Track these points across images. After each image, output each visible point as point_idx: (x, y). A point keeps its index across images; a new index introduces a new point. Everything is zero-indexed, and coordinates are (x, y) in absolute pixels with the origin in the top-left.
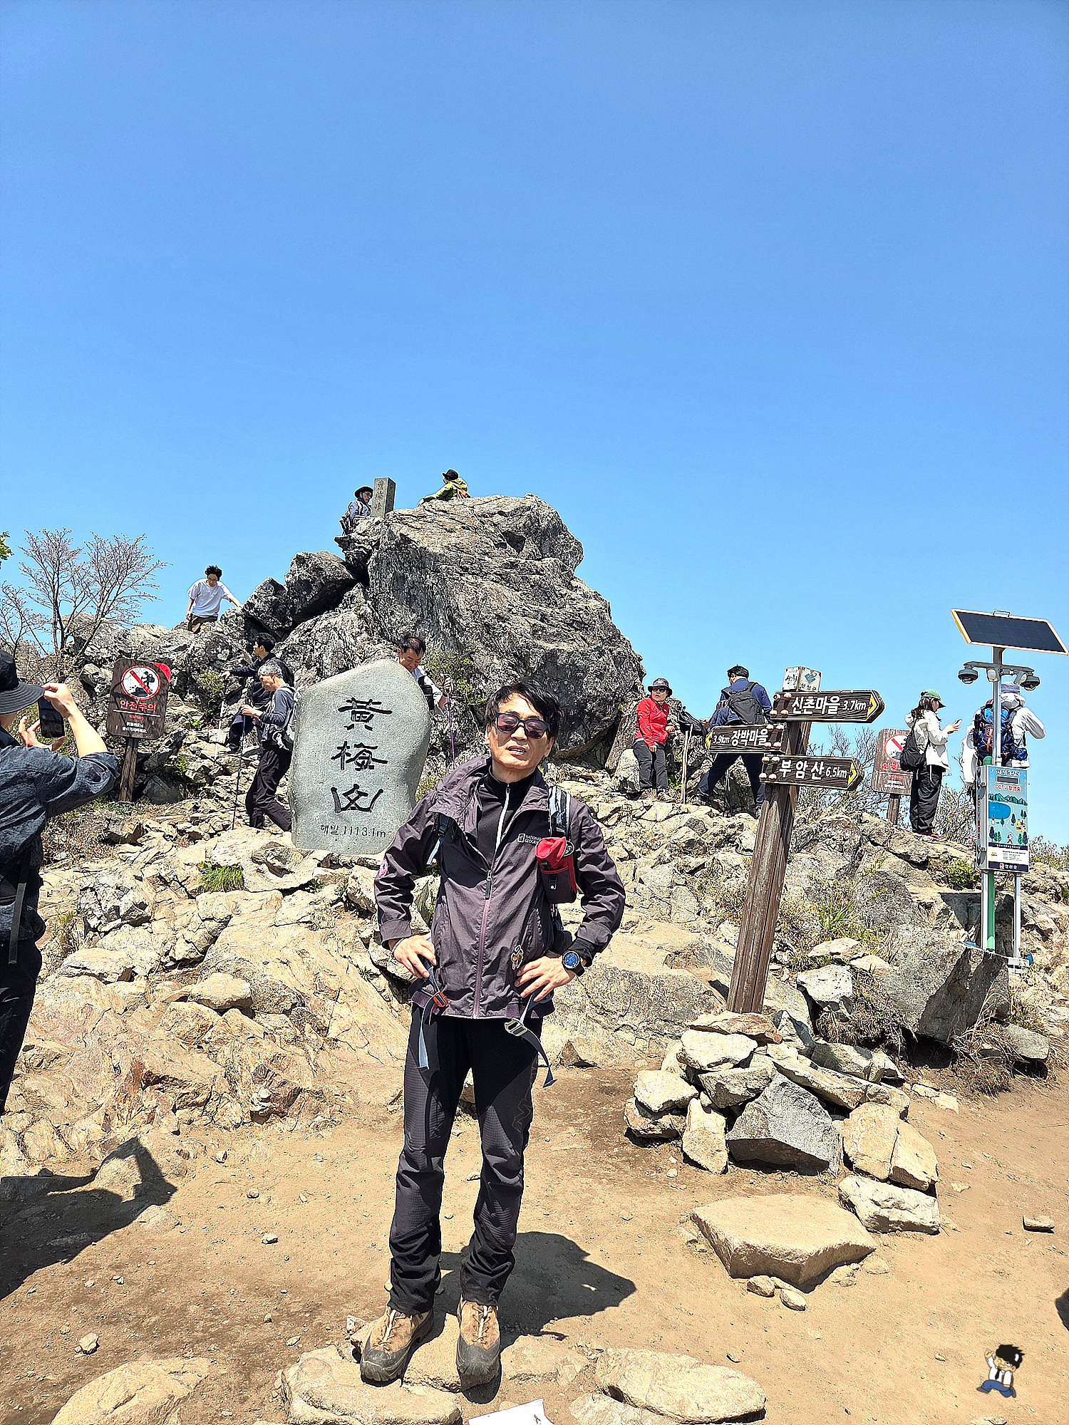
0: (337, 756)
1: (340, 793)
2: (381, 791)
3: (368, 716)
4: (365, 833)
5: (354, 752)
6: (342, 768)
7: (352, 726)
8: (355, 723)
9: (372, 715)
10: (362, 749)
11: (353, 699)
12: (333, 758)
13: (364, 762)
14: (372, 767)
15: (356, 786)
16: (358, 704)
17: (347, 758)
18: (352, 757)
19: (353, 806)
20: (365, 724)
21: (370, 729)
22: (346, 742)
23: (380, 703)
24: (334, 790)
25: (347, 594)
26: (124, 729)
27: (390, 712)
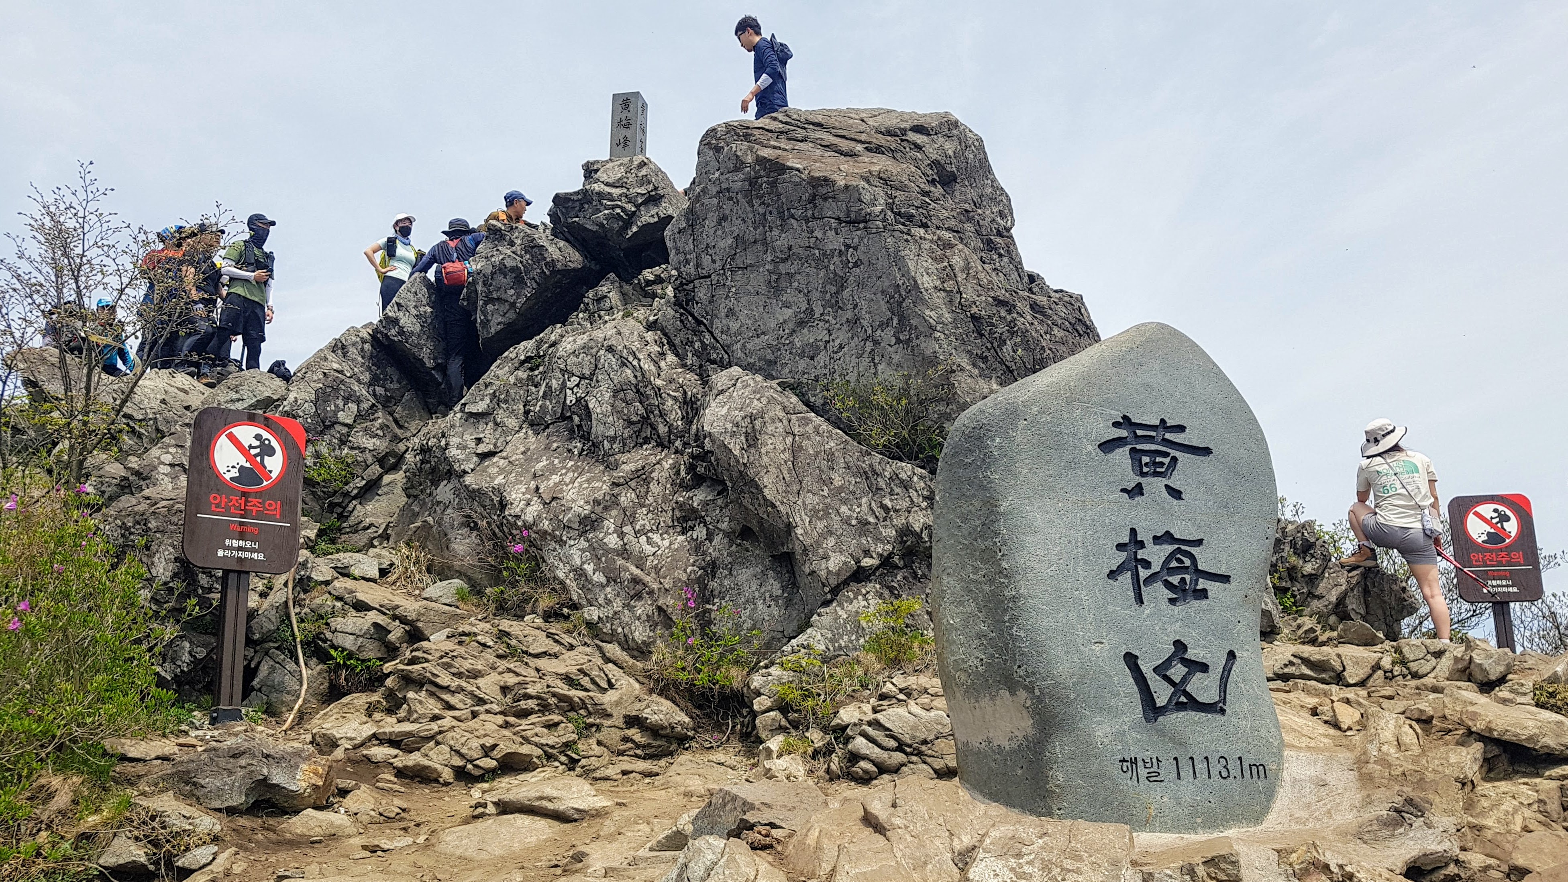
0: (1121, 569)
1: (1146, 668)
2: (1232, 655)
3: (1166, 460)
4: (1224, 774)
5: (1156, 555)
6: (1140, 600)
7: (1138, 490)
8: (1142, 480)
9: (1174, 460)
10: (1170, 548)
11: (1125, 417)
12: (1112, 575)
13: (1183, 580)
14: (1203, 594)
15: (1180, 646)
16: (1139, 432)
17: (1143, 573)
18: (1156, 567)
19: (1183, 699)
20: (1166, 481)
21: (1176, 494)
22: (1133, 532)
23: (1181, 429)
24: (1131, 660)
25: (591, 294)
26: (220, 553)
27: (1206, 451)
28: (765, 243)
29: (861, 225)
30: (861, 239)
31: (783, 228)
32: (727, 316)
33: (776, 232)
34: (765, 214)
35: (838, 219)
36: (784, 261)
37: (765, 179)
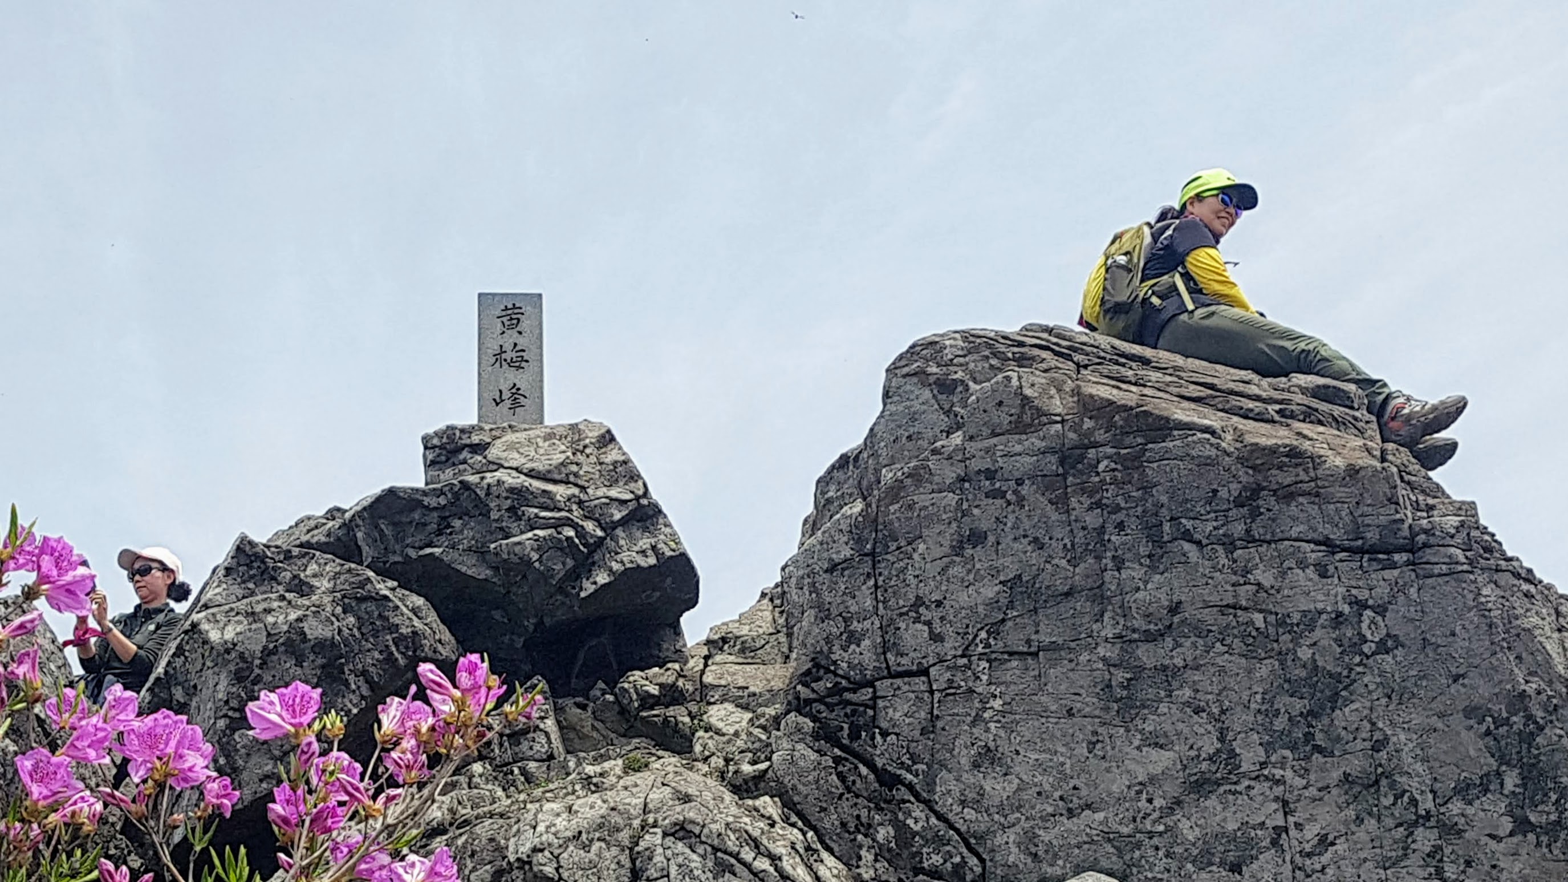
28: (1099, 595)
29: (1400, 558)
30: (1398, 588)
31: (1154, 563)
32: (976, 765)
33: (1134, 572)
34: (1101, 530)
35: (1326, 542)
36: (1150, 638)
37: (1110, 451)
